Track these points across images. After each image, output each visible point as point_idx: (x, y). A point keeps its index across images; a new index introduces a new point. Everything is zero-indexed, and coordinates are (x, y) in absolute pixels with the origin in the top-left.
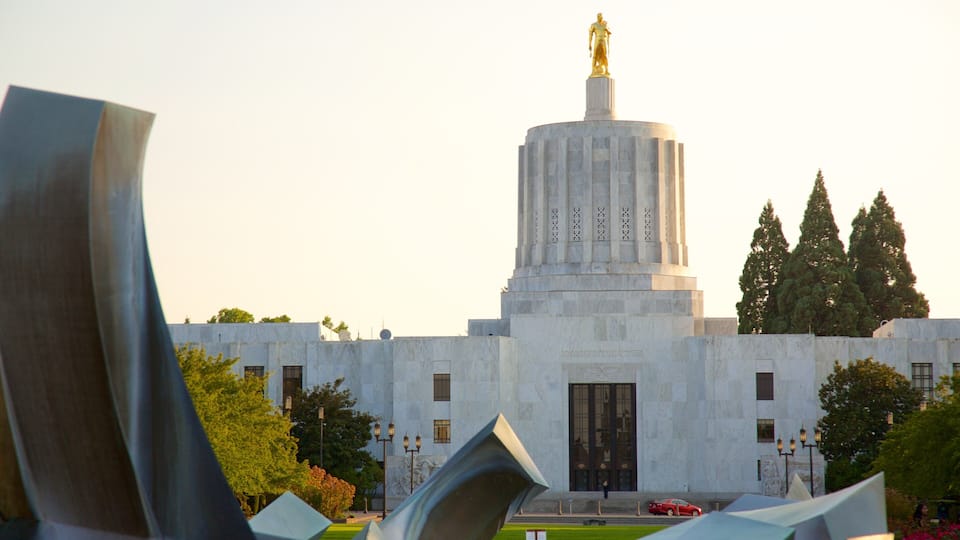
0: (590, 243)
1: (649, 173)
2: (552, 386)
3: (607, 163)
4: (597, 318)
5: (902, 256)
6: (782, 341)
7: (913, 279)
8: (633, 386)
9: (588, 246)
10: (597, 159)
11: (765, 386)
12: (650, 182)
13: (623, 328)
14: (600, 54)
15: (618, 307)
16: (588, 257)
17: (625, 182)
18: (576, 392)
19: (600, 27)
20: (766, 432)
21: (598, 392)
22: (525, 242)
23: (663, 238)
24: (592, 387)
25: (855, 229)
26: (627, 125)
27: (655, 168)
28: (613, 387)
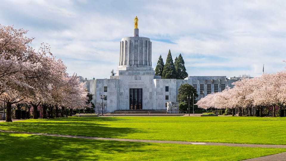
0: (134, 61)
1: (145, 47)
2: (126, 89)
3: (137, 45)
4: (135, 76)
5: (184, 66)
6: (170, 80)
7: (186, 70)
8: (142, 89)
9: (133, 61)
10: (135, 44)
11: (167, 89)
12: (145, 49)
13: (140, 77)
14: (136, 24)
15: (139, 74)
16: (133, 64)
17: (141, 49)
18: (131, 90)
19: (137, 18)
20: (167, 98)
21: (135, 90)
22: (121, 61)
23: (147, 60)
24: (134, 89)
25: (176, 61)
26: (141, 38)
27: (146, 46)
28: (138, 89)
